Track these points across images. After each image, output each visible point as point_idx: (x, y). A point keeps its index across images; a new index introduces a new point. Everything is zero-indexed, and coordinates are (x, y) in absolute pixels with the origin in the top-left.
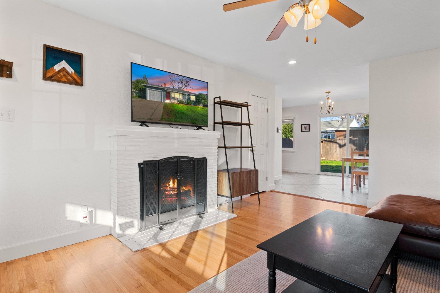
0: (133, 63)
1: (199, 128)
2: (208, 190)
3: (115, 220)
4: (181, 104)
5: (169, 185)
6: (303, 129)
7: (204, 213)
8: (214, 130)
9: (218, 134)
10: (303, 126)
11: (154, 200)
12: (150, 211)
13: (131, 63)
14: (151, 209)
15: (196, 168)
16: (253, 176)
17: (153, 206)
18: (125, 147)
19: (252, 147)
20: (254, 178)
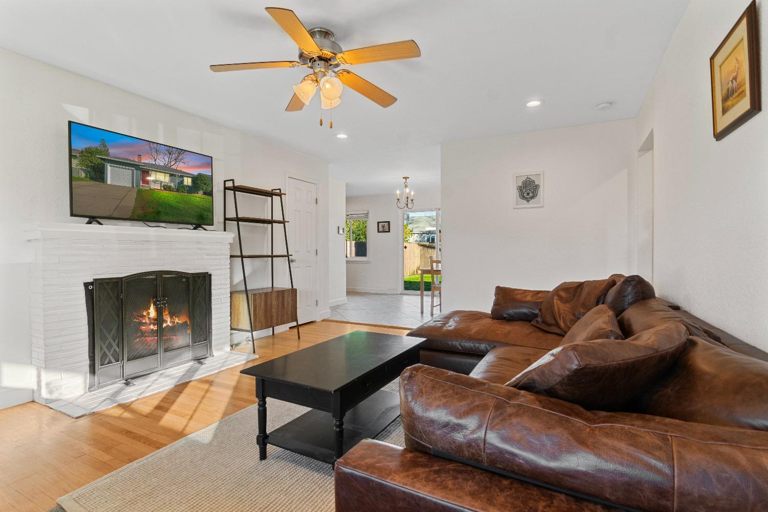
0: (73, 122)
1: (197, 227)
2: (213, 321)
3: (39, 376)
4: (168, 192)
5: (148, 314)
6: (381, 229)
7: (206, 358)
8: (225, 230)
9: (230, 236)
10: (380, 224)
11: (114, 341)
12: (108, 358)
13: (70, 122)
14: (109, 354)
15: (191, 288)
16: (288, 299)
17: (112, 351)
18: (59, 257)
19: (288, 256)
20: (290, 300)
